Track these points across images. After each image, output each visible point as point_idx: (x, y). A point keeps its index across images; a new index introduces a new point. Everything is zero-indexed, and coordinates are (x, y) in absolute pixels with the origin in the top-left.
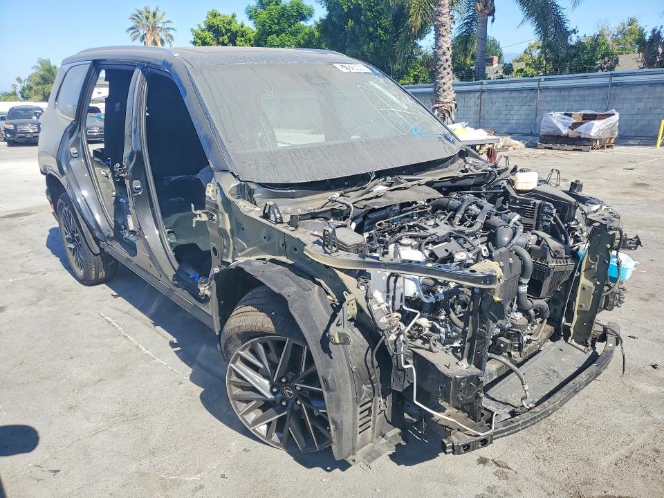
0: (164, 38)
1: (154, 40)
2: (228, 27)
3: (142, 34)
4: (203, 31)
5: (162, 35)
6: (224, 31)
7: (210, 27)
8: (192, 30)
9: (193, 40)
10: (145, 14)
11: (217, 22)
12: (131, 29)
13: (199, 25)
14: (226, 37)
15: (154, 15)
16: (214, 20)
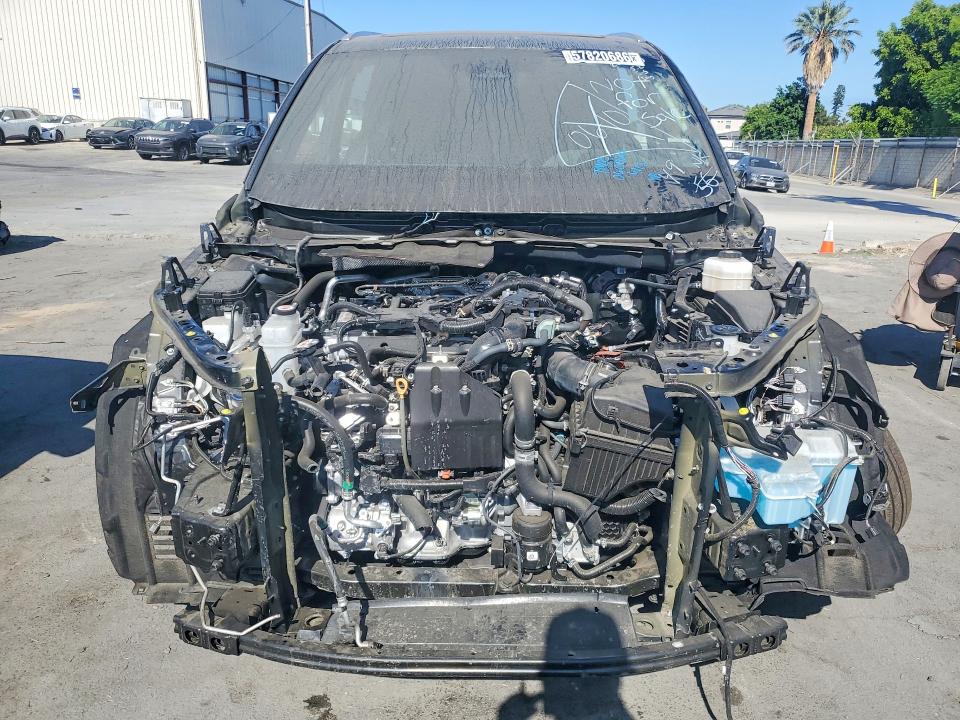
0: (838, 46)
1: (822, 50)
2: (941, 27)
3: (806, 42)
4: (897, 33)
5: (837, 42)
6: (933, 34)
7: (910, 28)
8: (880, 33)
9: (877, 48)
10: (820, 11)
11: (924, 20)
12: (792, 35)
13: (893, 25)
14: (934, 43)
15: (833, 14)
16: (920, 17)
